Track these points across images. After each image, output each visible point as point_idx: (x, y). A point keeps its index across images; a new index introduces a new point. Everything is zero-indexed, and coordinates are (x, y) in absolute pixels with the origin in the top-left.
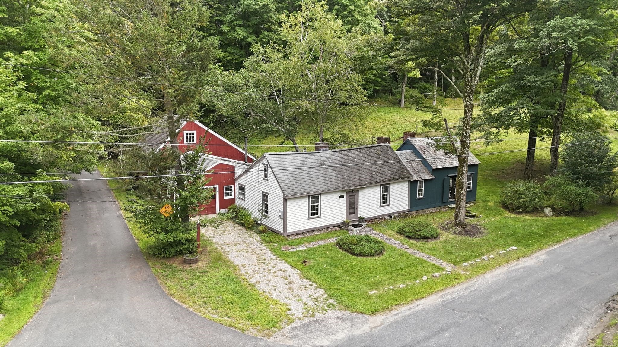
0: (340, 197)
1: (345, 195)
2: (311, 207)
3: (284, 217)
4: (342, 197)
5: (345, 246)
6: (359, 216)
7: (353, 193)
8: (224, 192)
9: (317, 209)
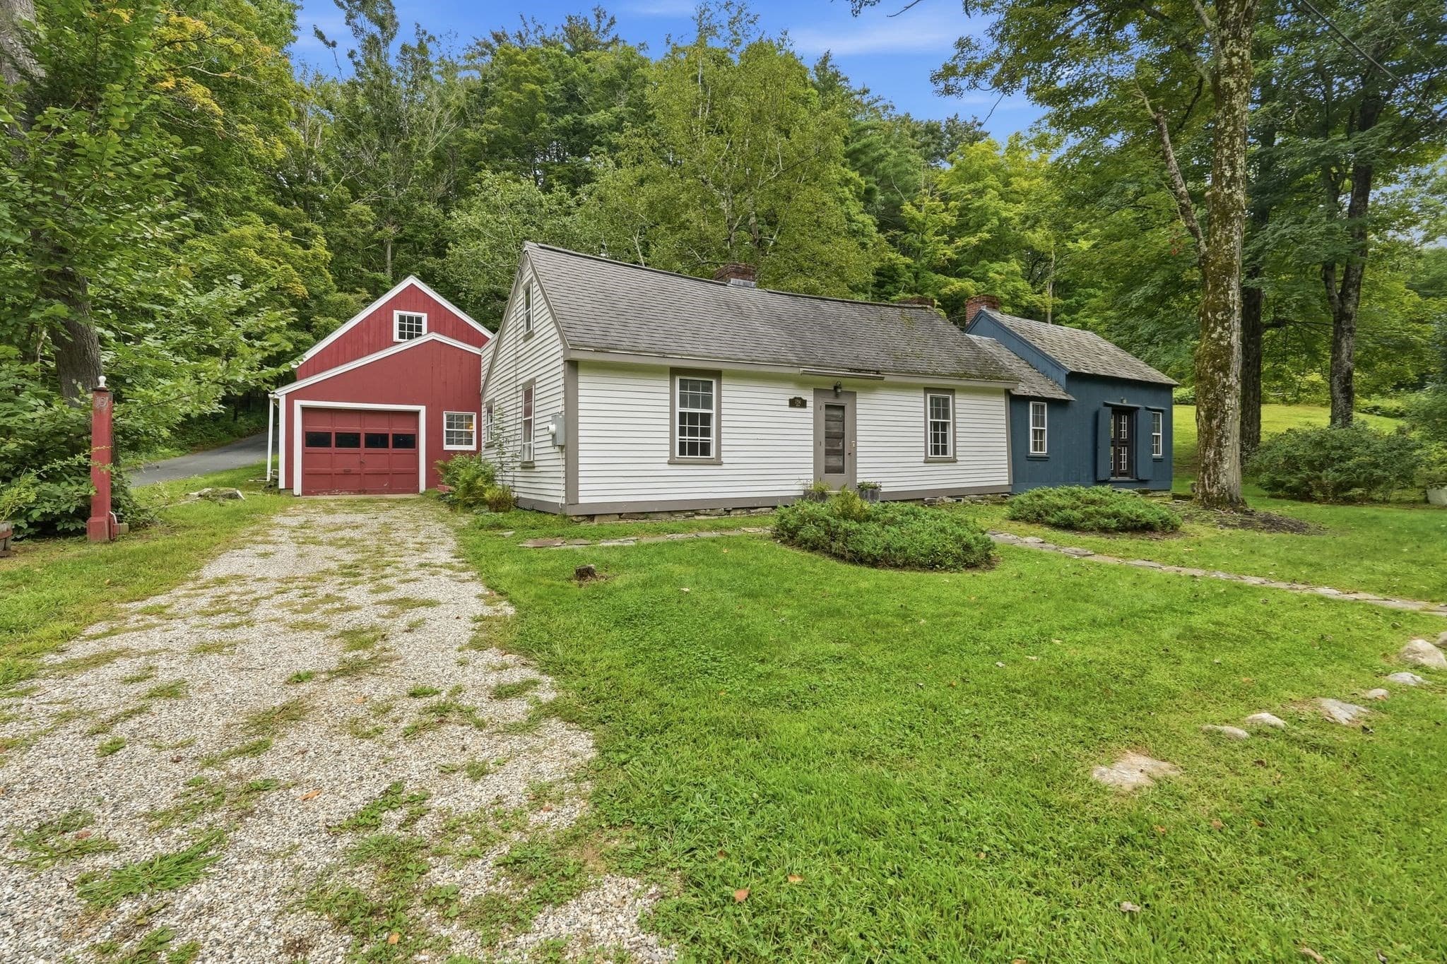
0: (794, 403)
1: (809, 397)
2: (682, 421)
3: (567, 446)
4: (797, 403)
5: (810, 531)
6: (859, 481)
7: (837, 395)
8: (445, 428)
9: (706, 432)
